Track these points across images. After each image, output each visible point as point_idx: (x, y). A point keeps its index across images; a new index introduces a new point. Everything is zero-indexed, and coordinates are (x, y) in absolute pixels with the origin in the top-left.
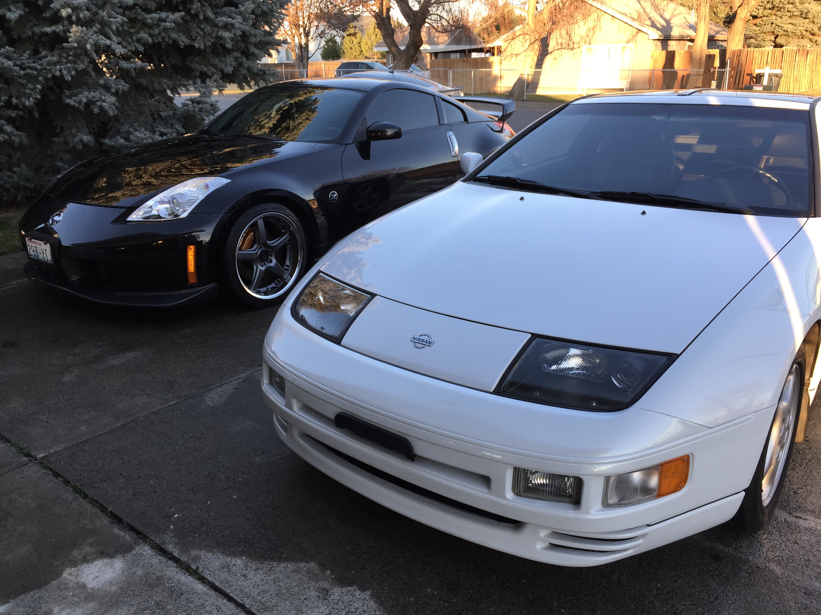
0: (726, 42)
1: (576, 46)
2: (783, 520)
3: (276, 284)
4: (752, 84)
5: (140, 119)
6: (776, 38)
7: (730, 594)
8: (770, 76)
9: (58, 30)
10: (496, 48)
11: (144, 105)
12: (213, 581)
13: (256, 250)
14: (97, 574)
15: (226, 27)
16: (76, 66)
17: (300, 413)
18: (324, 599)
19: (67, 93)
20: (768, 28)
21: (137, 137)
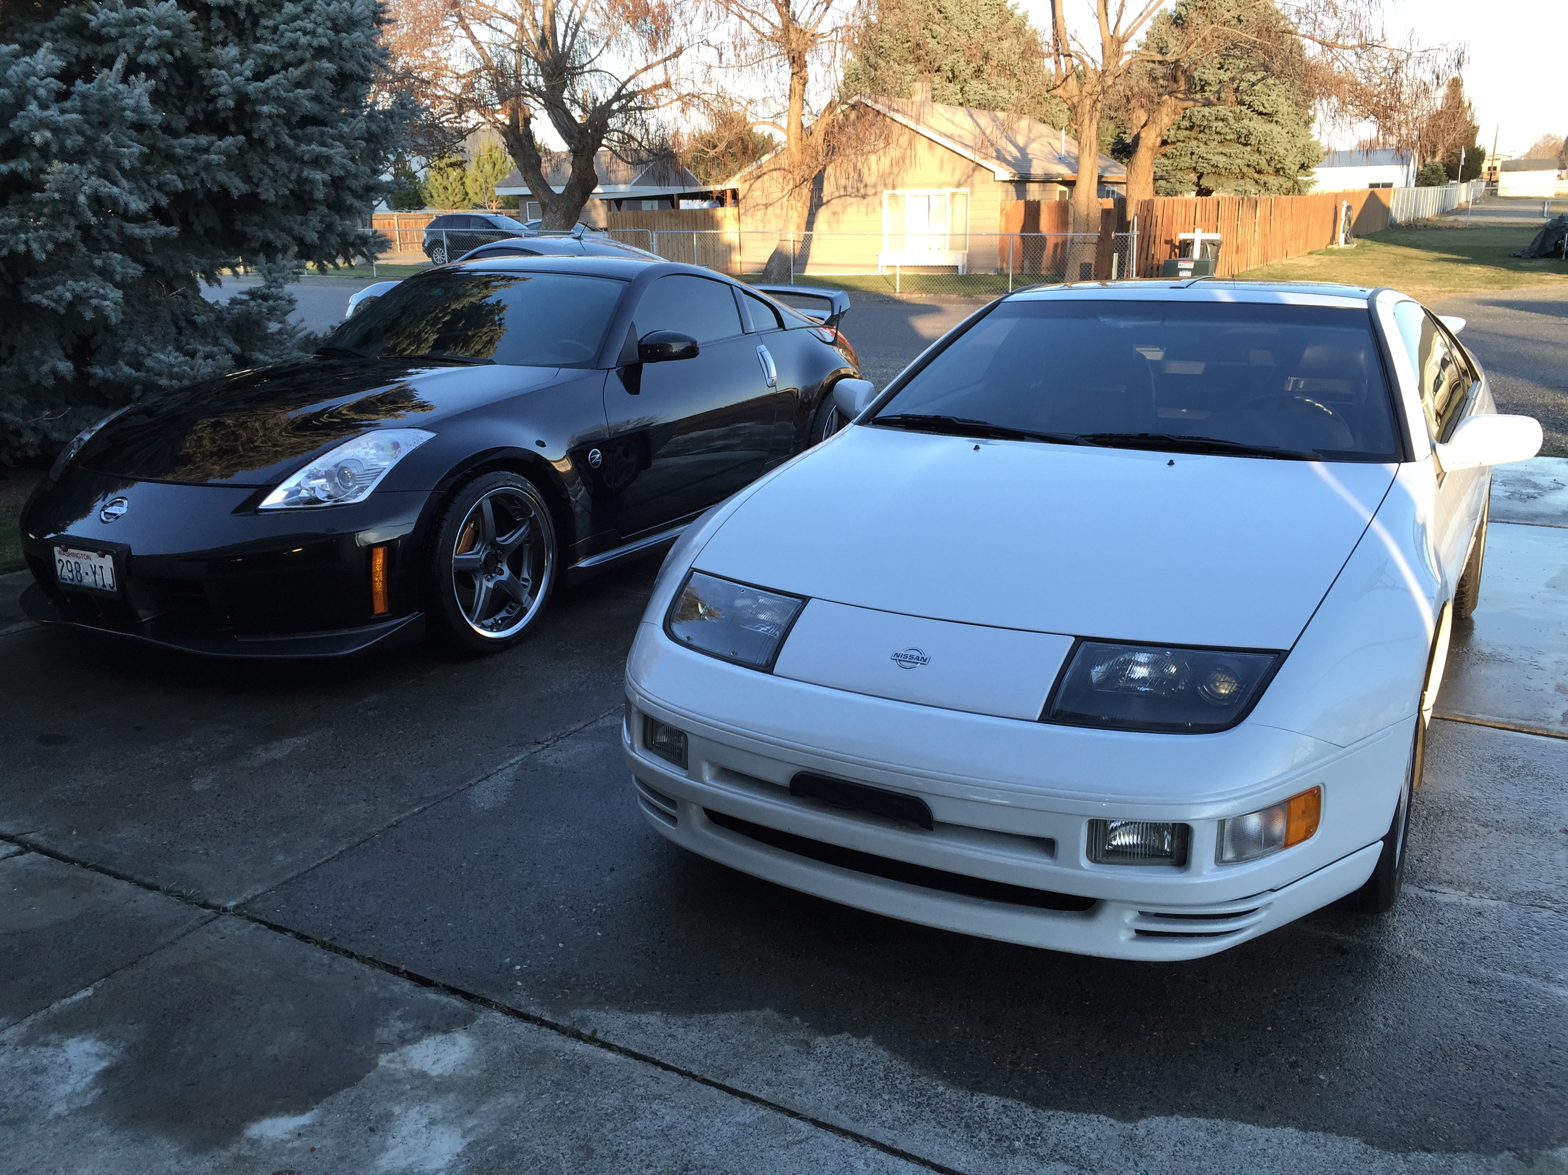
0: (1125, 186)
1: (870, 191)
2: (1414, 896)
3: (508, 611)
4: (1173, 257)
5: (155, 329)
6: (1199, 178)
7: (1373, 993)
8: (1203, 243)
9: (20, 169)
10: (729, 192)
11: (158, 303)
12: (627, 1047)
13: (479, 554)
14: (435, 1057)
15: (318, 162)
16: (56, 235)
17: (716, 784)
18: (808, 1053)
19: (32, 283)
20: (1186, 161)
21: (160, 361)
